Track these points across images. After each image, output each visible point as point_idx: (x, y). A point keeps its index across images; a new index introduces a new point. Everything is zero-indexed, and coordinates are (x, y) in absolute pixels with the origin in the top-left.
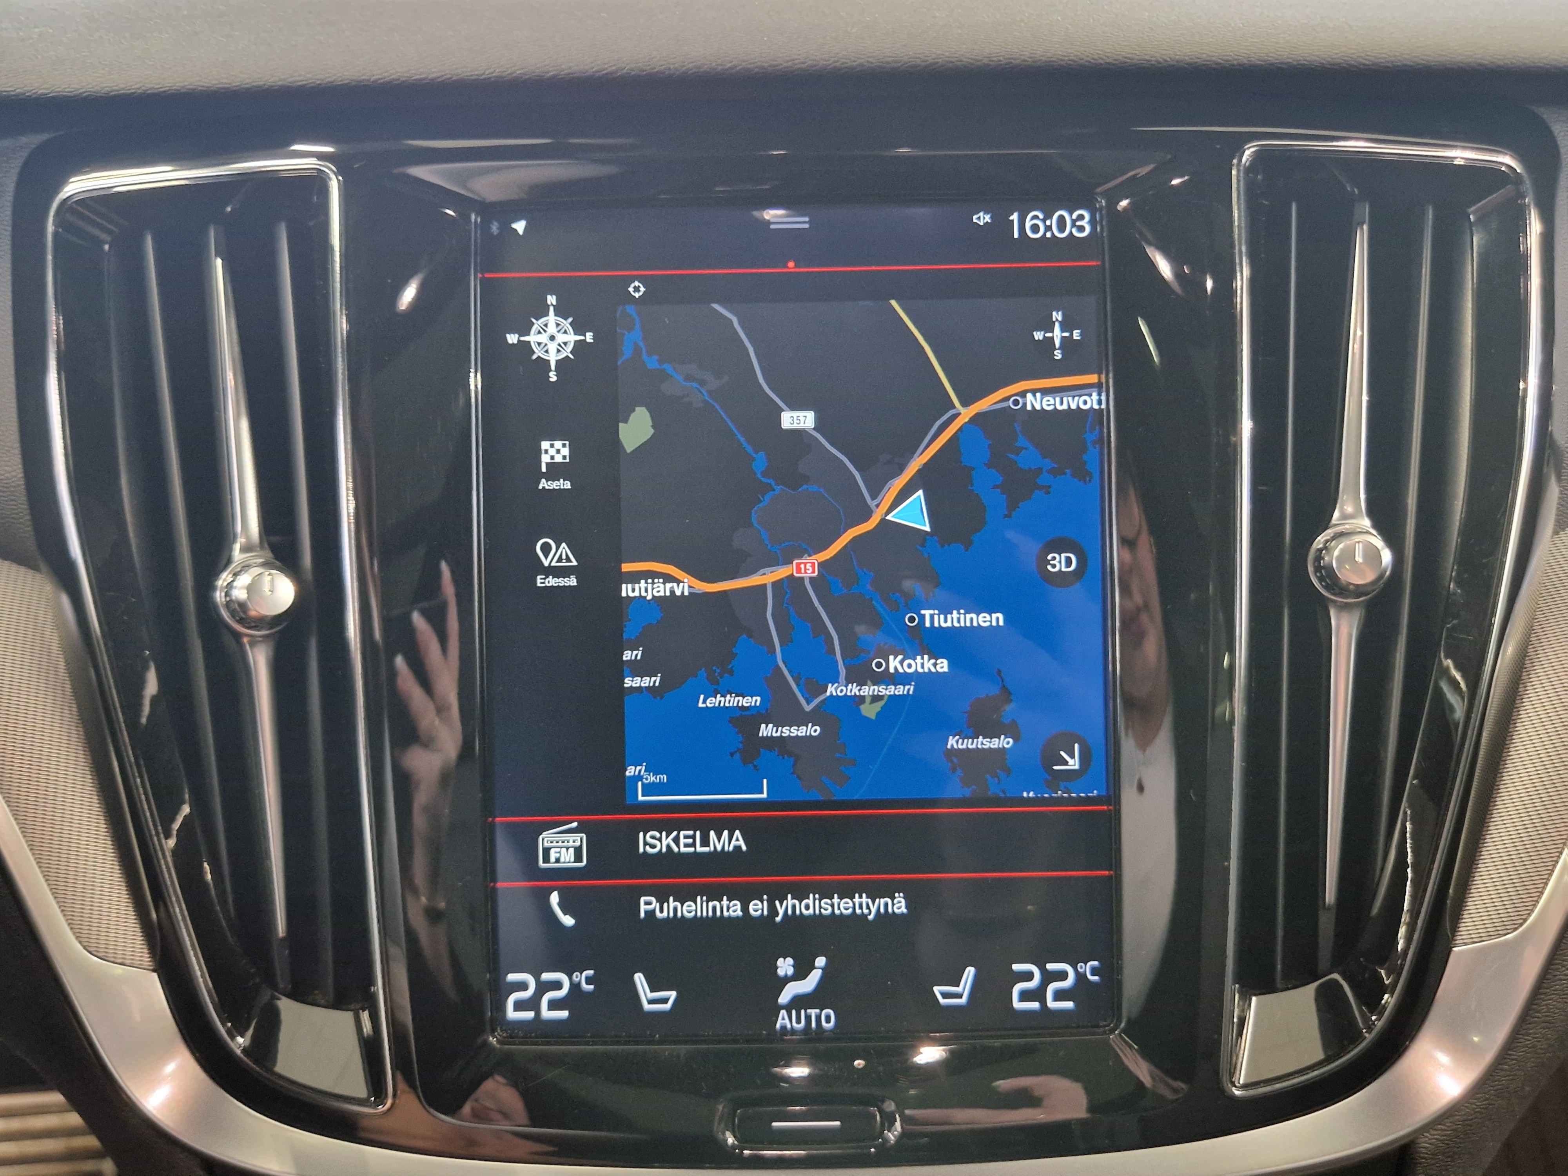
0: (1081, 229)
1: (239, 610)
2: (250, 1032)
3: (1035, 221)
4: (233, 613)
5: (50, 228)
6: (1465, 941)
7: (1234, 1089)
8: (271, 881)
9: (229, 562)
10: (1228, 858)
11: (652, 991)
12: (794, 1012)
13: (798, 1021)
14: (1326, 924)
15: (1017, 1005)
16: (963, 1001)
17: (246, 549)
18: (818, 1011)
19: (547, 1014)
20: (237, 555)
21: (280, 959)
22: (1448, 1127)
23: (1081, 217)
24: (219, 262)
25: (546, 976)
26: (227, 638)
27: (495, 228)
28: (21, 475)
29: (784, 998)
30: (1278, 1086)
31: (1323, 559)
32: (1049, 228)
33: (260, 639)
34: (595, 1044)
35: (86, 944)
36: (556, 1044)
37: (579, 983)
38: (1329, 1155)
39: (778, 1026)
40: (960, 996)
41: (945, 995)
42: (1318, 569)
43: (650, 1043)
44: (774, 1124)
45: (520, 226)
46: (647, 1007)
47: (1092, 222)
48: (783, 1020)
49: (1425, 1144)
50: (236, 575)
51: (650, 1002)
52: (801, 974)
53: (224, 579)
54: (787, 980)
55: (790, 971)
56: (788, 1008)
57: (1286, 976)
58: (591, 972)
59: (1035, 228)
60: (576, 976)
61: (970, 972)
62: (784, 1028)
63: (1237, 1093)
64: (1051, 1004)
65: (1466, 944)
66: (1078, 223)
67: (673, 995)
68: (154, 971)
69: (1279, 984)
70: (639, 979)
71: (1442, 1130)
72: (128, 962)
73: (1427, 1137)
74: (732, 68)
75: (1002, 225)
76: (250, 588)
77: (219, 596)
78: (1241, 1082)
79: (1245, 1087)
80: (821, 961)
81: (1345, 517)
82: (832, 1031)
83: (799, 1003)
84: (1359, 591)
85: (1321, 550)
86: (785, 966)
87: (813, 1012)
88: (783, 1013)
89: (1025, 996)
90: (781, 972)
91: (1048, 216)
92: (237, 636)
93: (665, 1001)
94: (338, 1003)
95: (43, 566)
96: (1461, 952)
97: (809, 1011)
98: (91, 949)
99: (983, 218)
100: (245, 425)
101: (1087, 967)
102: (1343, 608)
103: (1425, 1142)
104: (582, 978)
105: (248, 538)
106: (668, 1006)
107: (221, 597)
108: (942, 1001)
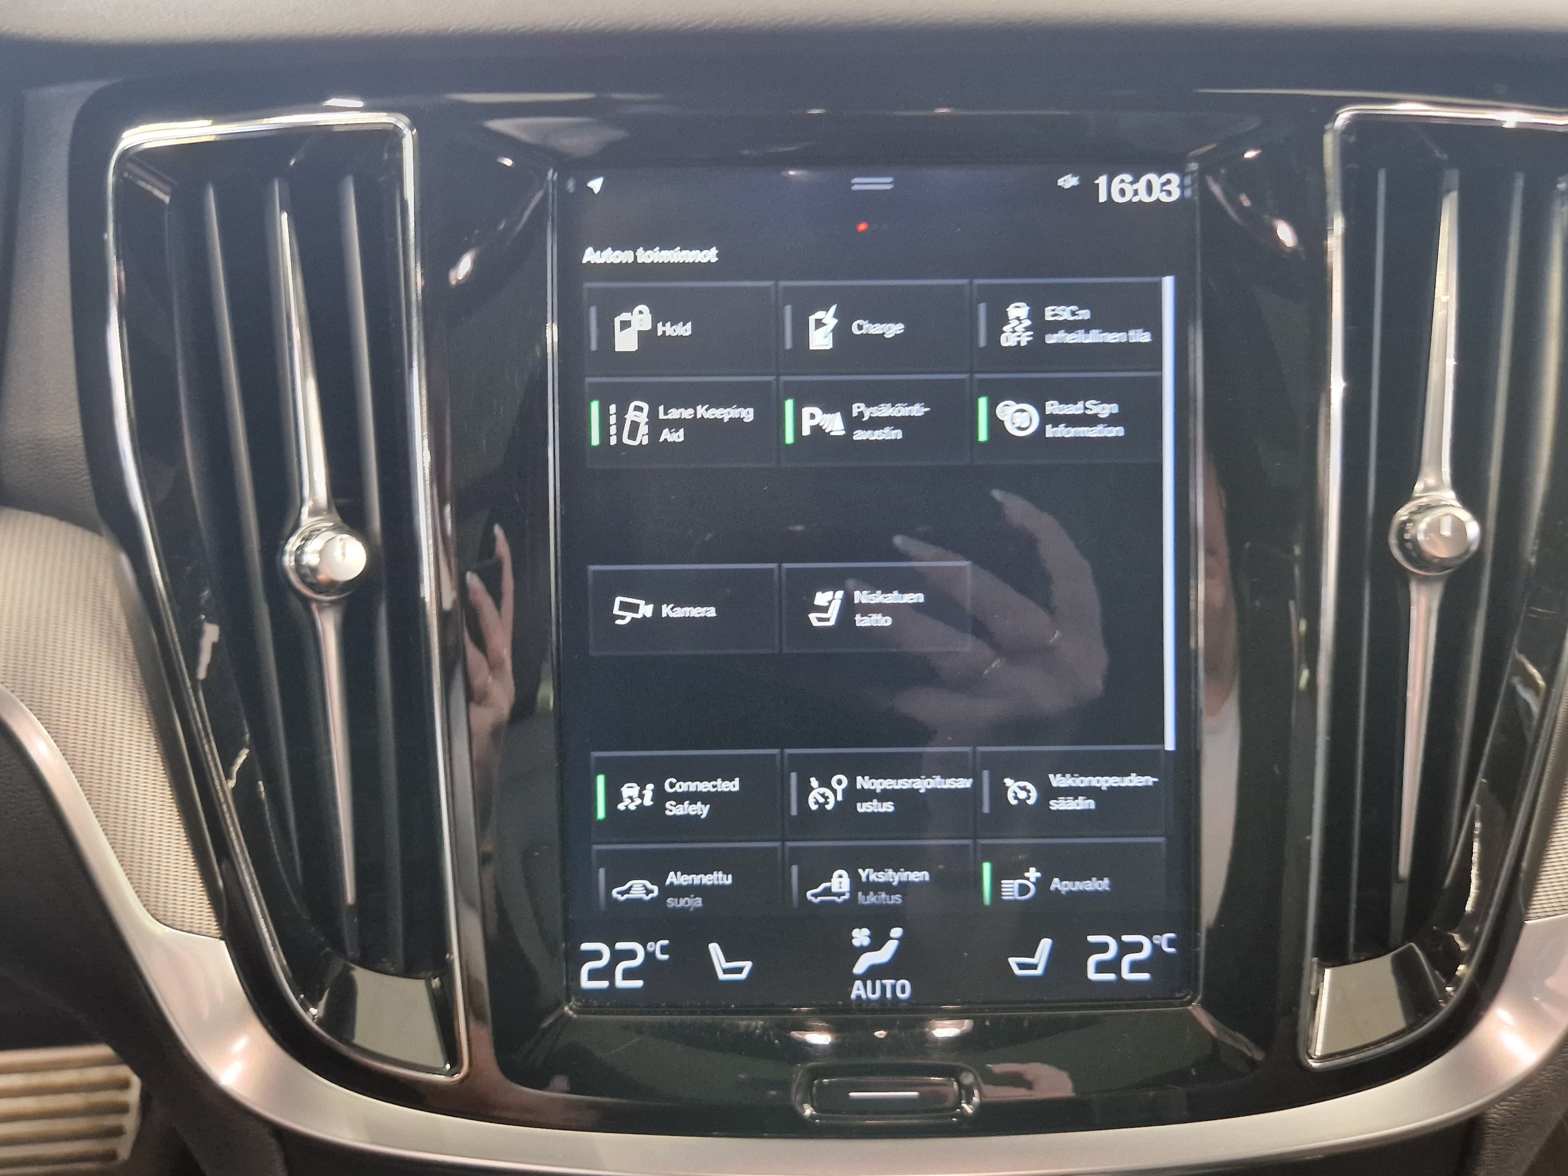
0: (1169, 193)
1: (308, 575)
2: (322, 1003)
3: (1123, 186)
4: (303, 578)
5: (111, 179)
6: (1539, 914)
7: (1310, 1061)
8: (339, 849)
9: (297, 526)
10: (1309, 832)
11: (727, 962)
12: (869, 983)
13: (874, 992)
14: (1399, 897)
15: (1092, 975)
16: (1039, 971)
17: (314, 512)
18: (893, 981)
19: (620, 983)
20: (306, 519)
21: (349, 927)
22: (1518, 1098)
23: (1168, 182)
24: (285, 217)
25: (620, 946)
26: (296, 604)
27: (571, 185)
28: (80, 434)
29: (860, 968)
30: (1353, 1058)
31: (1407, 531)
32: (1136, 193)
33: (328, 604)
34: (671, 1013)
35: (153, 912)
36: (632, 1013)
37: (654, 952)
38: (1402, 1125)
39: (853, 996)
40: (1034, 967)
41: (1022, 966)
42: (1402, 542)
43: (725, 1013)
44: (852, 1094)
45: (596, 185)
46: (722, 976)
47: (1182, 186)
48: (858, 990)
49: (1494, 1115)
50: (306, 539)
51: (726, 971)
52: (876, 944)
53: (293, 544)
54: (863, 950)
55: (866, 942)
56: (863, 978)
57: (1357, 949)
58: (666, 942)
59: (1122, 192)
60: (651, 946)
61: (1045, 945)
62: (859, 997)
63: (1314, 1064)
64: (1127, 975)
65: (1539, 917)
66: (1166, 188)
67: (748, 965)
68: (221, 939)
69: (1351, 956)
70: (715, 949)
71: (1512, 1101)
72: (196, 930)
73: (1496, 1108)
74: (824, 22)
75: (1088, 189)
76: (321, 553)
77: (288, 561)
78: (1318, 1053)
79: (1322, 1058)
80: (897, 932)
81: (1427, 489)
82: (908, 1001)
83: (875, 973)
84: (1442, 564)
85: (1404, 523)
86: (861, 937)
87: (888, 983)
88: (858, 983)
89: (1102, 967)
90: (856, 943)
91: (1136, 181)
92: (306, 601)
93: (739, 970)
94: (409, 971)
95: (104, 528)
96: (1534, 926)
97: (884, 981)
98: (159, 917)
99: (1069, 181)
100: (311, 385)
101: (1163, 940)
102: (1424, 580)
103: (1495, 1113)
104: (656, 947)
105: (315, 502)
106: (743, 976)
107: (290, 562)
108: (1018, 972)
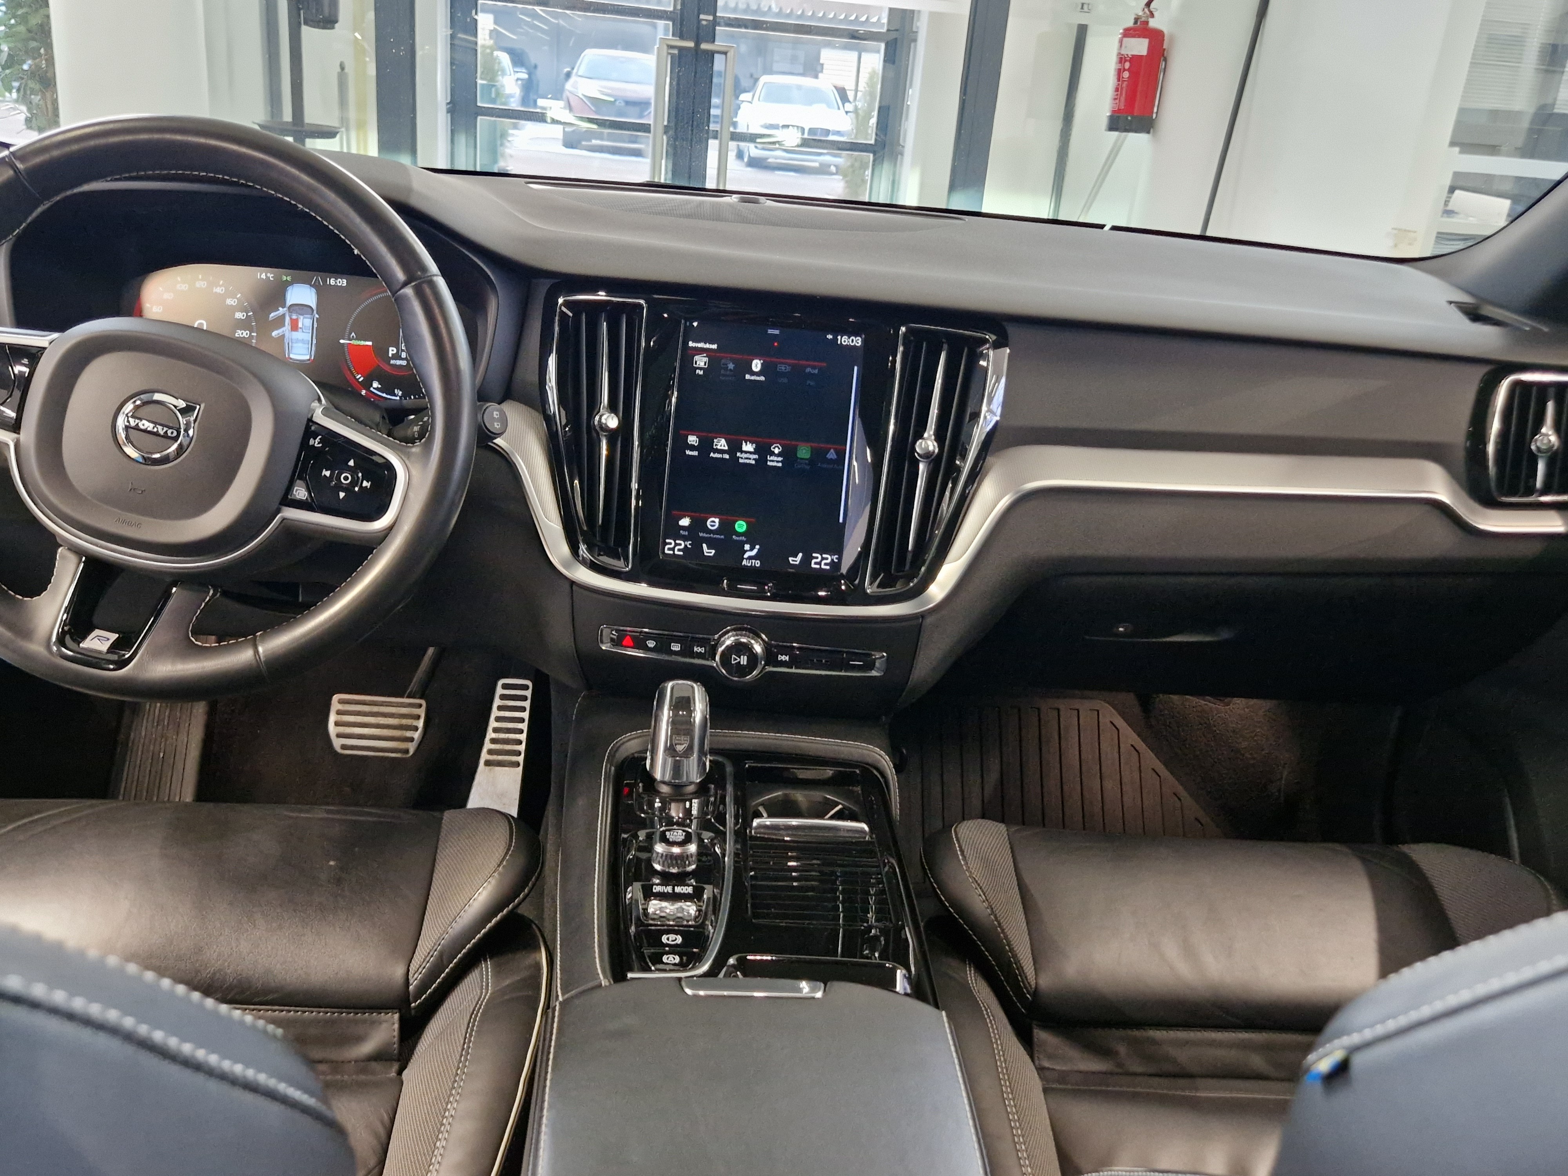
0: (858, 343)
1: (600, 427)
4: (598, 427)
7: (868, 592)
9: (598, 409)
11: (707, 549)
13: (749, 563)
15: (813, 565)
16: (798, 563)
17: (604, 408)
19: (677, 552)
20: (601, 409)
21: (598, 532)
23: (859, 339)
24: (605, 323)
25: (678, 542)
26: (595, 435)
27: (688, 324)
29: (746, 556)
31: (917, 448)
32: (849, 342)
33: (605, 435)
34: (690, 562)
35: (546, 516)
36: (679, 560)
37: (687, 545)
40: (797, 561)
41: (793, 561)
42: (915, 450)
43: (706, 562)
44: (738, 586)
45: (695, 324)
46: (706, 554)
47: (862, 341)
48: (744, 562)
50: (600, 415)
52: (752, 549)
53: (597, 418)
54: (747, 551)
55: (748, 549)
56: (747, 559)
58: (690, 542)
59: (845, 341)
60: (686, 543)
61: (800, 555)
64: (822, 566)
67: (714, 551)
70: (704, 546)
71: (935, 608)
72: (555, 523)
73: (931, 610)
75: (835, 339)
76: (606, 420)
80: (758, 547)
81: (925, 440)
82: (758, 566)
83: (750, 558)
86: (747, 547)
87: (753, 561)
88: (745, 560)
89: (816, 563)
90: (745, 549)
91: (849, 338)
92: (599, 434)
93: (711, 553)
98: (548, 518)
99: (830, 337)
100: (607, 374)
101: (834, 558)
102: (923, 459)
104: (688, 543)
105: (604, 403)
106: (711, 555)
107: (595, 423)
108: (791, 562)
